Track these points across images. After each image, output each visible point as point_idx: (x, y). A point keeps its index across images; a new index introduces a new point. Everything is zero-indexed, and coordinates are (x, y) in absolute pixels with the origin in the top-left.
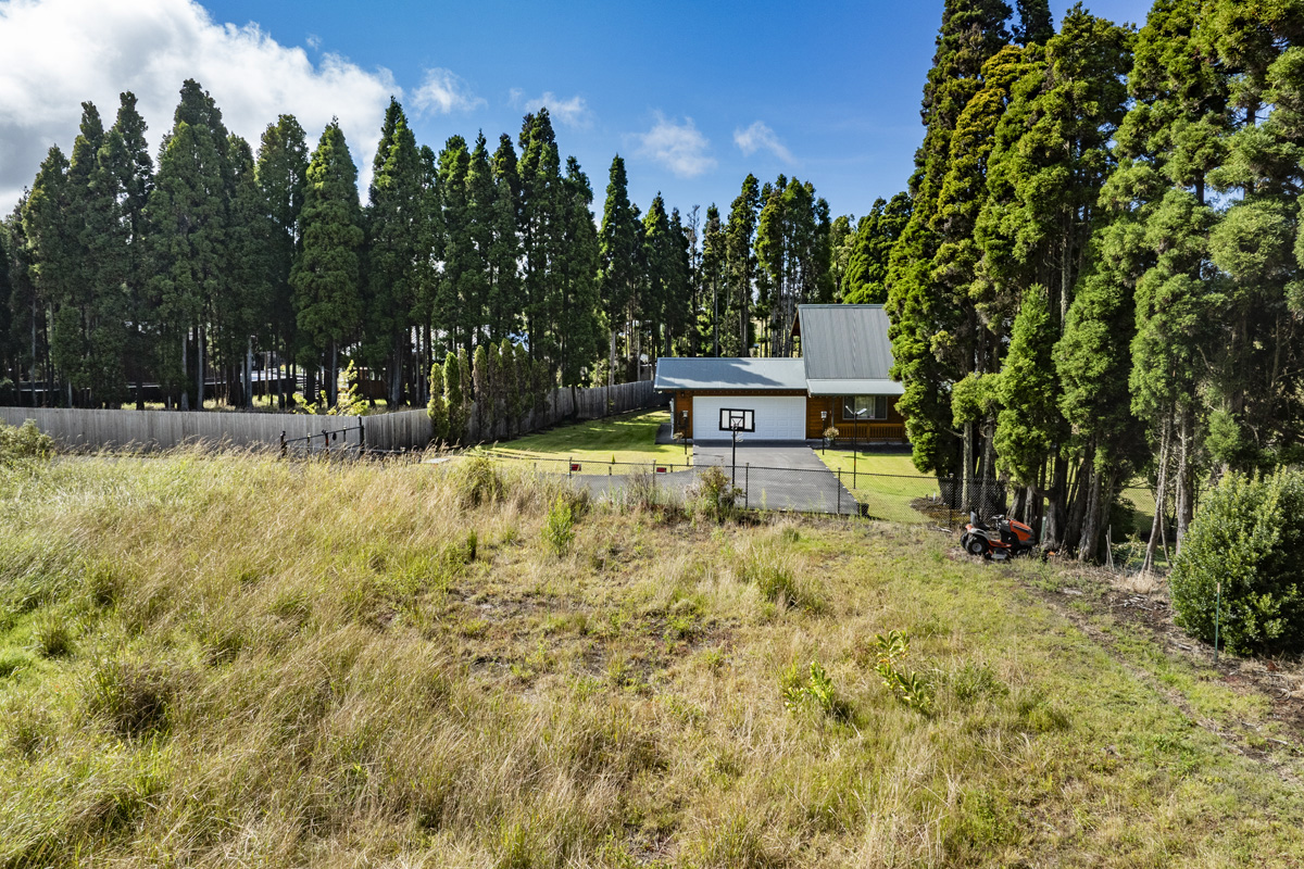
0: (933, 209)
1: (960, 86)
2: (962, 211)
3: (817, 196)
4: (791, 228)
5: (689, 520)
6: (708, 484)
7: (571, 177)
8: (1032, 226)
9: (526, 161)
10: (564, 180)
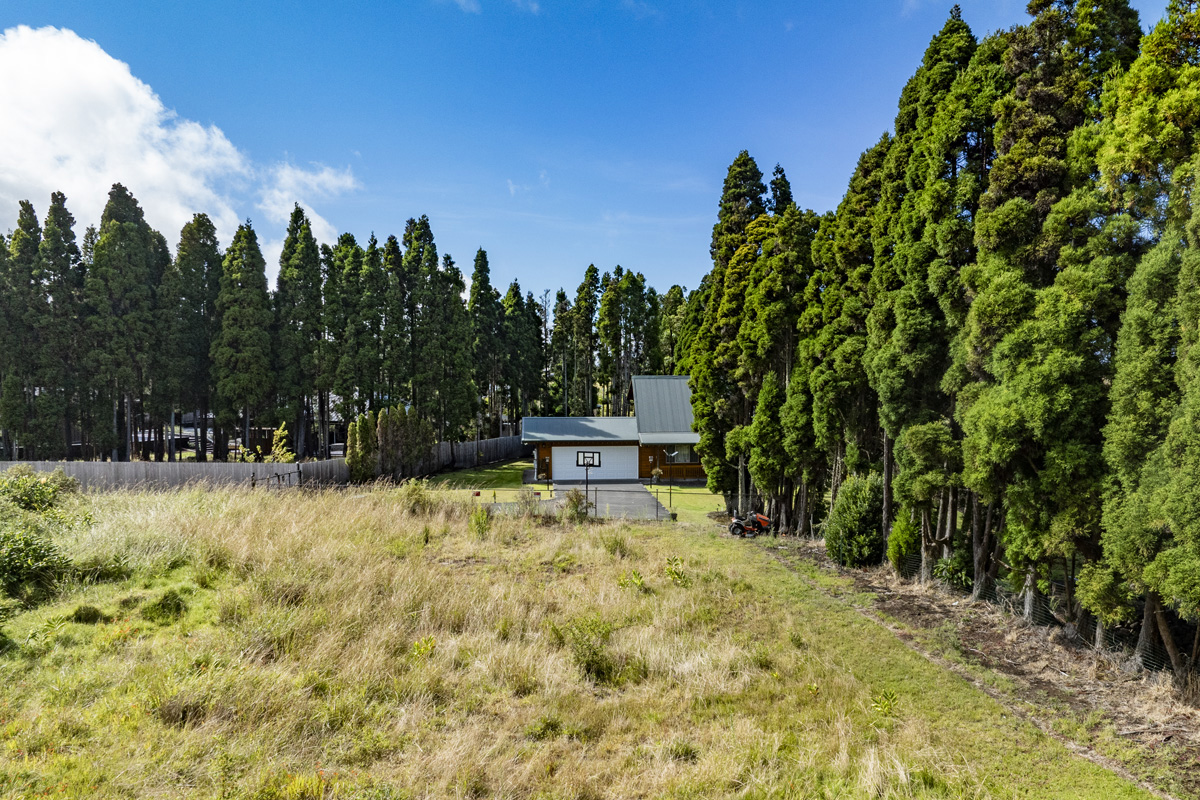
0: (715, 320)
1: (732, 240)
2: (731, 322)
3: (647, 285)
4: (626, 311)
5: (559, 523)
6: (571, 500)
7: (447, 270)
8: (766, 337)
9: (409, 258)
10: (442, 273)
